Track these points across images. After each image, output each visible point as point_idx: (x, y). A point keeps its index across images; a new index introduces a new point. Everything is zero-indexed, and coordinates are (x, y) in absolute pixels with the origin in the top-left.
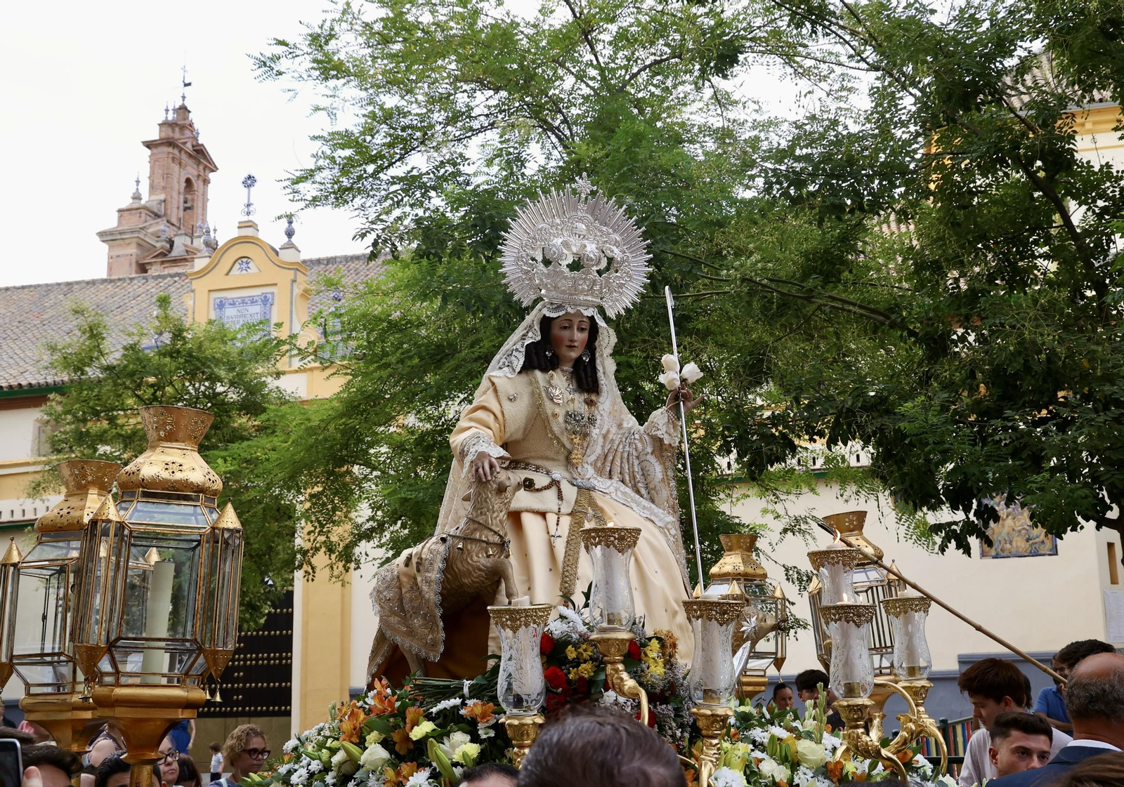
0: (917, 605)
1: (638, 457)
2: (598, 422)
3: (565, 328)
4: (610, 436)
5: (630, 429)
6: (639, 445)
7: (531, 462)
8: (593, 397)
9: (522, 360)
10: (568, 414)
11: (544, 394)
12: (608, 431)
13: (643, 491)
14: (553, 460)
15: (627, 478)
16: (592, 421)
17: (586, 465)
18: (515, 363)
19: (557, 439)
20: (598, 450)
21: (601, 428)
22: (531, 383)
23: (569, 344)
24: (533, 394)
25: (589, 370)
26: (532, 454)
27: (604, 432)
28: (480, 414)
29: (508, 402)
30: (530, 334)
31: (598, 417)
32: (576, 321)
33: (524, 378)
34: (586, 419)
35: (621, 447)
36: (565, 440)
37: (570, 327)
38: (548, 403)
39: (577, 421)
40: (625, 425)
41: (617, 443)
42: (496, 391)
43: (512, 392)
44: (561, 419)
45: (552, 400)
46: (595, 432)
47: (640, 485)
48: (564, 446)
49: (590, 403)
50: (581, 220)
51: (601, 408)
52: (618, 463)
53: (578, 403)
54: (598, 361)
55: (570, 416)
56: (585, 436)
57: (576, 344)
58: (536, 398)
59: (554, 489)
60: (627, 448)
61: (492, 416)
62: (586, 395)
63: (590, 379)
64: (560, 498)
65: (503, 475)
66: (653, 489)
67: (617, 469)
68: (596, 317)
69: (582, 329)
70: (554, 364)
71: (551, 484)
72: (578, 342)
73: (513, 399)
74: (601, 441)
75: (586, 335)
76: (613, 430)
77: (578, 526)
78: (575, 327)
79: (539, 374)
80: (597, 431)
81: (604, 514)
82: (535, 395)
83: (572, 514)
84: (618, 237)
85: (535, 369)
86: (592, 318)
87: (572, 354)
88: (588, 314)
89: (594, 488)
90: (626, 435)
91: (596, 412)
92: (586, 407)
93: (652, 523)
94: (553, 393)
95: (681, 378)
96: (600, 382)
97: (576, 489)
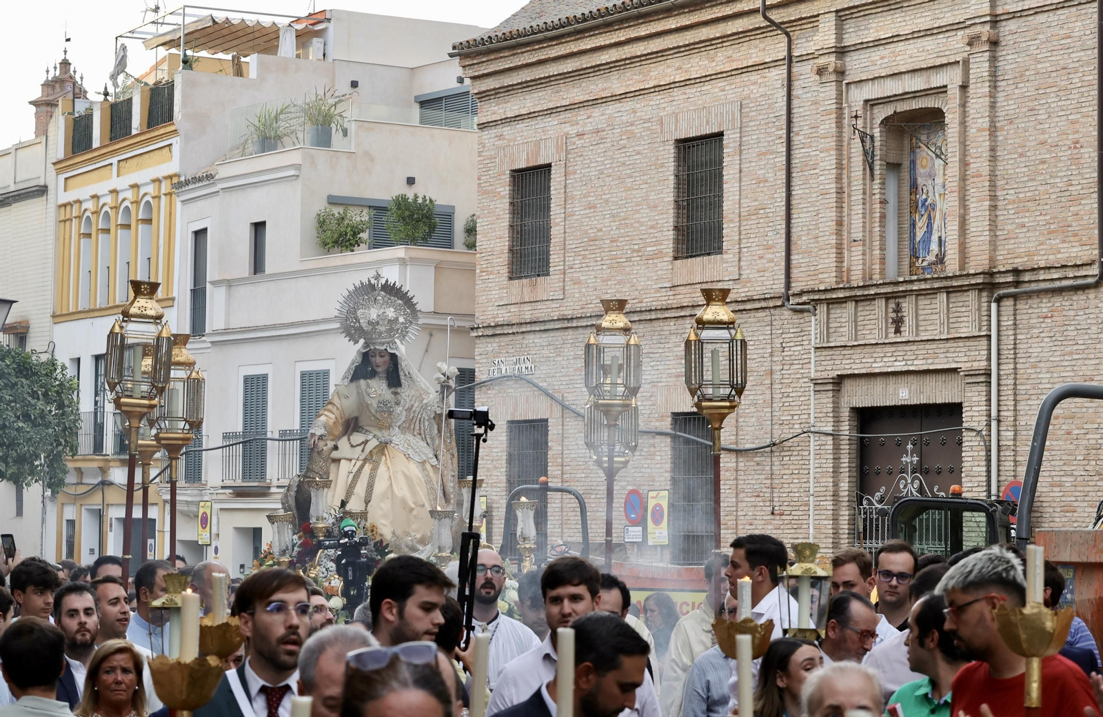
1: (428, 420)
2: (402, 403)
3: (373, 356)
4: (414, 409)
5: (426, 404)
6: (429, 413)
7: (365, 428)
8: (399, 390)
9: (352, 376)
10: (379, 403)
11: (364, 393)
12: (413, 406)
13: (428, 440)
14: (374, 426)
15: (422, 432)
16: (398, 403)
17: (395, 428)
18: (349, 376)
19: (374, 416)
20: (403, 419)
21: (404, 407)
22: (356, 387)
24: (358, 393)
25: (394, 374)
26: (365, 423)
27: (406, 408)
28: (330, 407)
29: (345, 399)
30: (357, 360)
31: (402, 401)
32: (377, 353)
33: (354, 385)
34: (393, 403)
36: (378, 416)
37: (375, 356)
38: (367, 398)
39: (385, 405)
40: (424, 402)
41: (417, 413)
42: (338, 393)
43: (346, 394)
44: (375, 406)
46: (399, 409)
48: (378, 419)
49: (396, 394)
50: (379, 295)
51: (403, 395)
52: (417, 424)
53: (388, 394)
54: (400, 370)
55: (381, 403)
56: (390, 413)
57: (379, 365)
60: (424, 416)
61: (335, 408)
62: (393, 389)
63: (395, 381)
64: (363, 451)
65: (321, 444)
66: (433, 439)
67: (417, 428)
68: (388, 349)
69: (382, 356)
70: (373, 374)
71: (363, 442)
72: (380, 363)
73: (347, 397)
74: (404, 413)
75: (387, 358)
76: (416, 405)
77: (362, 467)
78: (378, 357)
79: (362, 382)
80: (401, 408)
81: (384, 458)
82: (359, 394)
83: (365, 460)
84: (401, 302)
85: (360, 379)
86: (386, 349)
87: (379, 370)
88: (383, 348)
89: (391, 442)
90: (424, 407)
91: (400, 398)
92: (393, 396)
93: (414, 462)
94: (370, 391)
95: (445, 376)
96: (402, 381)
97: (378, 443)
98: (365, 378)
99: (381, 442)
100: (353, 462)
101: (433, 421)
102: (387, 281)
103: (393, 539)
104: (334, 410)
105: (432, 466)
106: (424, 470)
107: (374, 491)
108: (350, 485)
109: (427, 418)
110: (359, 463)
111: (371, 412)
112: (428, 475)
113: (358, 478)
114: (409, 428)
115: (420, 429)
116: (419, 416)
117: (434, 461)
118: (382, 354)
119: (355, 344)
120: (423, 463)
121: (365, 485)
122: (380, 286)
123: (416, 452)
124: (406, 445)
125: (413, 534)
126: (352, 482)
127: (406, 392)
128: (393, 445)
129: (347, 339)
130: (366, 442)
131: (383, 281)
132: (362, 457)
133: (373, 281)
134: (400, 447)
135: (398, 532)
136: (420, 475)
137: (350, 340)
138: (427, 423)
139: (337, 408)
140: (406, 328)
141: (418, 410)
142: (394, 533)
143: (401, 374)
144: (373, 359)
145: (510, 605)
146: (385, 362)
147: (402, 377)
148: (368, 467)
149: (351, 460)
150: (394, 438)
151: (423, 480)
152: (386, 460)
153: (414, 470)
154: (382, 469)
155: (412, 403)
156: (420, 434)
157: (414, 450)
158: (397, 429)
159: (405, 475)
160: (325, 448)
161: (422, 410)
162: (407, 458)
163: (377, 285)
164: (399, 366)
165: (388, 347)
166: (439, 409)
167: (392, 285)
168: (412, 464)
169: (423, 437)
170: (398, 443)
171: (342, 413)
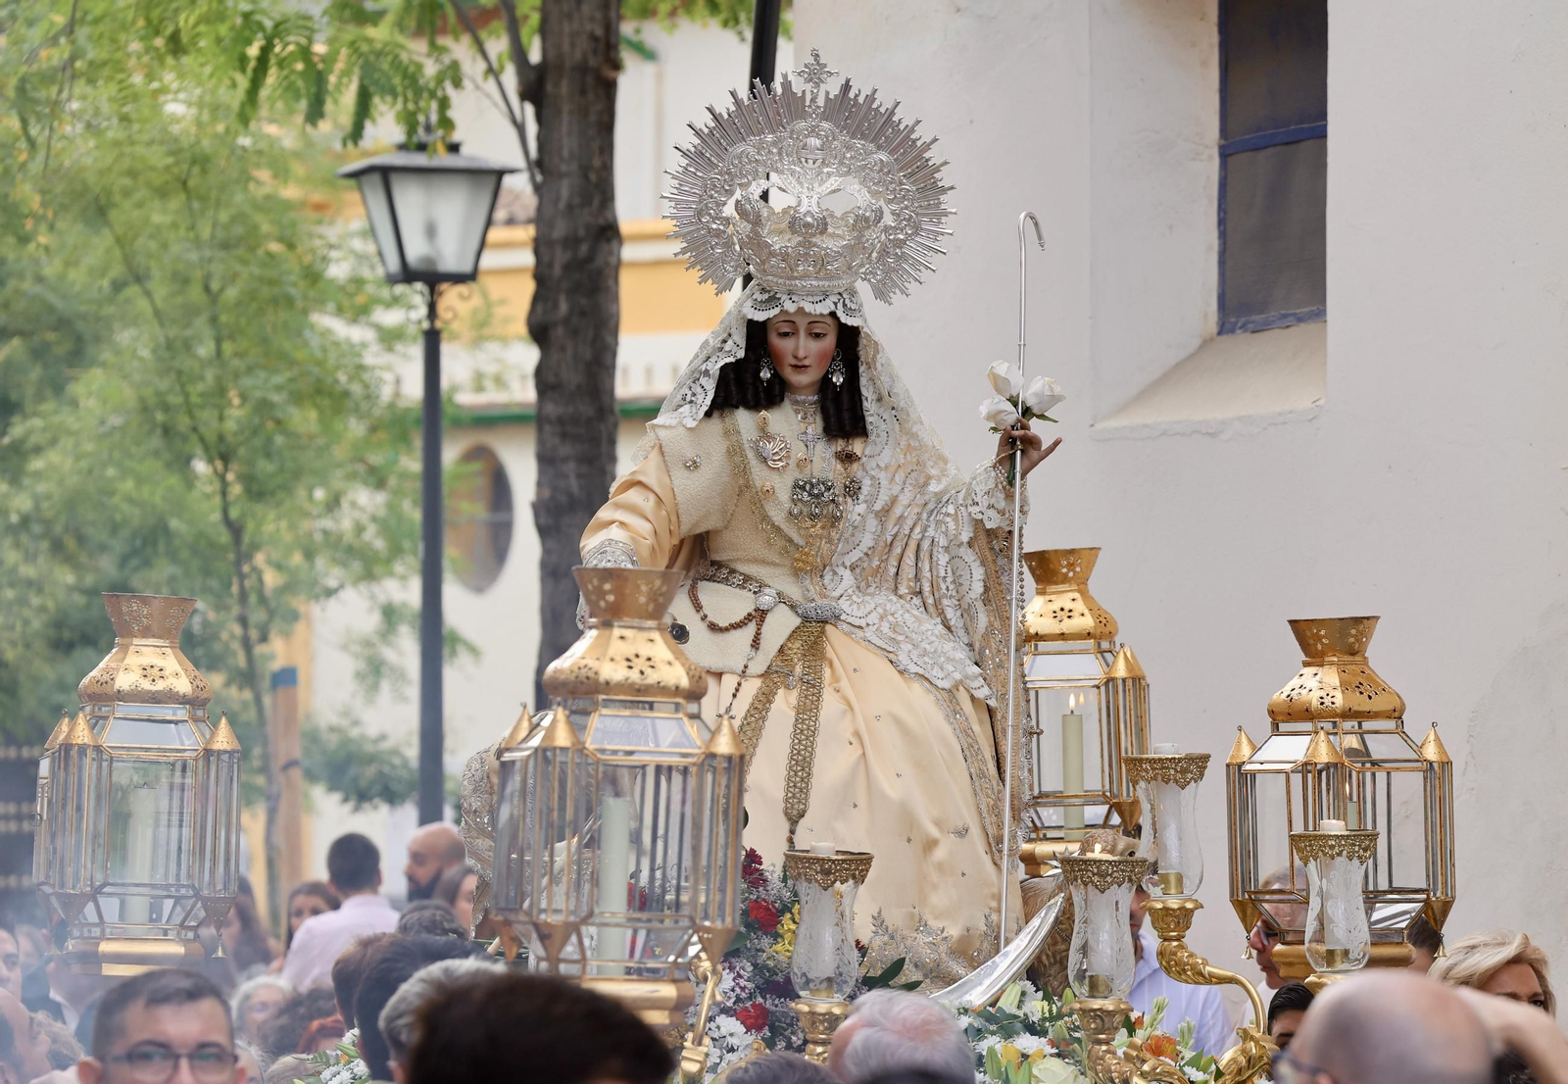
0: (1332, 847)
1: (947, 549)
2: (865, 490)
3: (786, 335)
4: (898, 511)
5: (938, 496)
6: (952, 525)
8: (857, 446)
9: (711, 395)
10: (798, 487)
11: (750, 455)
12: (894, 500)
13: (950, 613)
14: (773, 564)
15: (927, 588)
16: (852, 490)
17: (841, 571)
18: (700, 398)
19: (778, 529)
20: (867, 541)
21: (870, 503)
22: (727, 433)
23: (794, 362)
24: (730, 452)
25: (845, 397)
26: (740, 554)
27: (878, 507)
28: (633, 496)
29: (686, 473)
30: (728, 346)
31: (866, 483)
32: (802, 324)
33: (716, 424)
34: (838, 489)
35: (918, 530)
36: (792, 531)
37: (794, 333)
38: (758, 469)
39: (817, 496)
40: (934, 487)
41: (910, 523)
42: (662, 453)
43: (690, 454)
44: (784, 494)
45: (765, 460)
46: (855, 510)
47: (945, 602)
48: (792, 542)
49: (848, 458)
50: (813, 131)
51: (871, 464)
52: (909, 559)
53: (823, 460)
54: (863, 381)
55: (803, 488)
56: (831, 522)
57: (806, 362)
58: (735, 460)
59: (751, 629)
60: (931, 532)
61: (652, 498)
62: (840, 445)
63: (846, 416)
64: (756, 644)
66: (967, 612)
67: (908, 571)
68: (840, 314)
69: (818, 336)
70: (770, 395)
71: (749, 618)
72: (811, 358)
73: (692, 466)
74: (872, 524)
75: (829, 342)
76: (904, 499)
77: (764, 700)
78: (802, 334)
79: (744, 419)
80: (861, 508)
81: (827, 672)
82: (734, 452)
83: (771, 678)
84: (887, 158)
85: (737, 408)
86: (833, 314)
88: (825, 308)
89: (838, 617)
90: (931, 506)
91: (860, 474)
92: (839, 466)
93: (927, 684)
94: (770, 447)
95: (1015, 405)
96: (869, 419)
97: (797, 621)
98: (755, 406)
99: (806, 619)
101: (969, 556)
102: (847, 87)
104: (649, 505)
105: (973, 698)
107: (814, 781)
109: (942, 541)
110: (750, 688)
111: (765, 518)
112: (968, 732)
113: (758, 737)
114: (882, 570)
115: (917, 578)
116: (917, 535)
118: (819, 326)
120: (951, 691)
122: (821, 102)
123: (923, 653)
124: (885, 628)
128: (845, 627)
130: (757, 617)
131: (833, 87)
132: (759, 665)
133: (799, 85)
134: (869, 633)
135: (895, 919)
136: (946, 729)
137: (702, 278)
138: (943, 559)
139: (660, 501)
141: (912, 514)
142: (880, 921)
143: (867, 392)
144: (782, 344)
146: (822, 355)
147: (870, 406)
148: (783, 702)
149: (719, 676)
150: (843, 603)
152: (836, 679)
155: (896, 490)
156: (920, 594)
158: (847, 574)
159: (898, 722)
161: (925, 516)
162: (901, 672)
163: (813, 100)
164: (862, 369)
165: (840, 305)
166: (992, 513)
167: (861, 100)
168: (917, 689)
169: (930, 601)
170: (863, 623)
171: (674, 518)
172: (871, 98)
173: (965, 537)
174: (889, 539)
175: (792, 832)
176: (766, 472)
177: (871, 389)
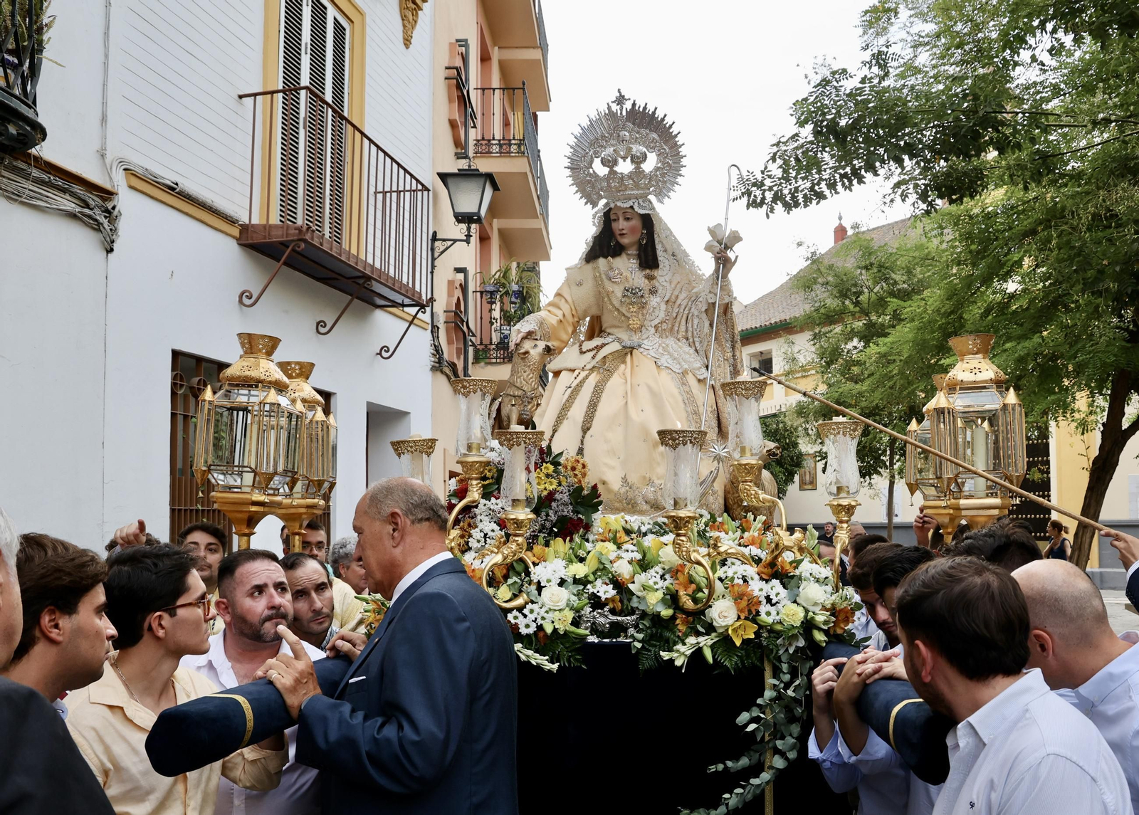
1: (698, 316)
2: (660, 291)
3: (615, 220)
7: (608, 331)
8: (655, 273)
10: (626, 290)
11: (604, 277)
12: (677, 297)
13: (698, 345)
14: (619, 327)
15: (690, 334)
16: (653, 292)
17: (650, 328)
19: (618, 310)
20: (662, 315)
21: (662, 297)
22: (594, 269)
23: (619, 232)
24: (595, 277)
25: (649, 249)
27: (666, 299)
29: (577, 287)
31: (660, 288)
33: (590, 266)
34: (646, 291)
35: (687, 309)
36: (624, 310)
37: (618, 219)
38: (607, 283)
39: (634, 294)
41: (683, 307)
43: (579, 279)
44: (619, 294)
45: (610, 279)
46: (654, 301)
48: (624, 315)
49: (650, 278)
50: (624, 128)
51: (661, 279)
53: (638, 279)
54: (656, 242)
55: (628, 291)
56: (643, 306)
57: (624, 232)
58: (597, 280)
60: (692, 310)
61: (563, 300)
62: (648, 271)
63: (650, 258)
64: (593, 357)
65: (527, 345)
67: (683, 328)
68: (637, 207)
69: (629, 220)
70: (617, 251)
71: (596, 347)
72: (627, 230)
73: (580, 284)
74: (663, 306)
75: (636, 223)
76: (682, 296)
77: (586, 378)
78: (621, 219)
79: (602, 261)
80: (658, 299)
82: (598, 277)
83: (592, 370)
84: (655, 136)
85: (599, 257)
86: (633, 208)
87: (625, 241)
88: (627, 205)
89: (640, 346)
90: (693, 299)
91: (657, 284)
92: (646, 281)
93: (670, 371)
94: (611, 274)
95: (721, 244)
96: (659, 259)
97: (621, 348)
98: (607, 256)
100: (577, 372)
101: (704, 317)
103: (623, 490)
104: (562, 304)
105: (698, 378)
106: (683, 384)
107: (597, 413)
108: (565, 404)
109: (696, 313)
110: (583, 374)
112: (689, 393)
113: (577, 394)
114: (672, 329)
115: (687, 331)
116: (686, 312)
117: (703, 374)
118: (629, 214)
119: (593, 208)
120: (685, 373)
121: (586, 404)
122: (624, 113)
123: (675, 359)
124: (660, 350)
125: (657, 482)
126: (568, 401)
127: (664, 275)
128: (641, 350)
129: (584, 201)
130: (598, 348)
131: (628, 105)
132: (589, 366)
133: (615, 107)
134: (651, 352)
135: (633, 479)
136: (676, 391)
137: (586, 203)
138: (696, 321)
139: (566, 301)
140: (663, 175)
141: (684, 303)
142: (625, 480)
143: (659, 247)
144: (614, 225)
145: (807, 611)
146: (633, 230)
147: (660, 253)
148: (593, 379)
149: (574, 371)
150: (645, 342)
151: (680, 399)
152: (625, 369)
153: (667, 384)
154: (615, 382)
155: (676, 292)
156: (687, 339)
157: (671, 355)
159: (649, 388)
160: (532, 352)
161: (690, 303)
162: (658, 367)
163: (621, 113)
164: (656, 236)
165: (636, 204)
166: (712, 295)
167: (641, 110)
168: (664, 373)
169: (691, 340)
170: (651, 348)
171: (573, 308)
172: (645, 108)
173: (704, 310)
174: (675, 315)
175: (583, 437)
176: (611, 284)
177: (660, 245)
